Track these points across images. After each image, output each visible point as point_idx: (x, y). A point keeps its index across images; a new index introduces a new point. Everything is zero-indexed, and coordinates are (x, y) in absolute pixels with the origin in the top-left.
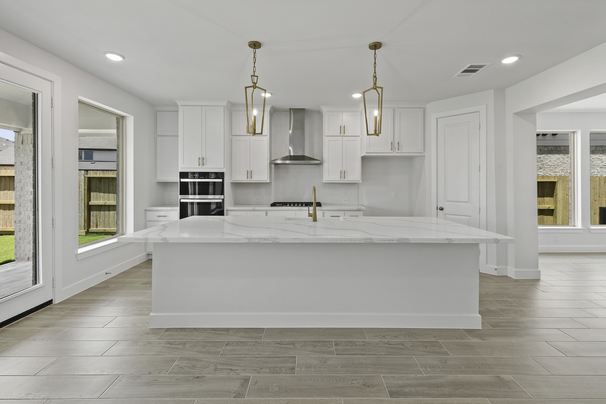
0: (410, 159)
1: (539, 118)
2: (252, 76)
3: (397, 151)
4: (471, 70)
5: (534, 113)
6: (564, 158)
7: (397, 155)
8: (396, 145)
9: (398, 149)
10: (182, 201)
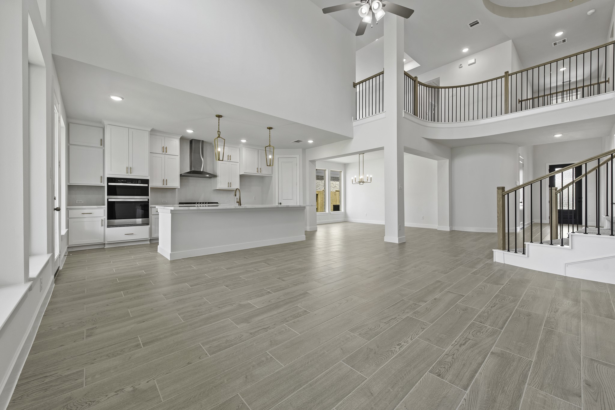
0: (262, 178)
1: (317, 163)
2: (218, 131)
3: (260, 173)
4: (298, 141)
5: (315, 161)
6: (320, 182)
7: (260, 175)
8: (259, 170)
9: (261, 172)
10: (109, 200)
